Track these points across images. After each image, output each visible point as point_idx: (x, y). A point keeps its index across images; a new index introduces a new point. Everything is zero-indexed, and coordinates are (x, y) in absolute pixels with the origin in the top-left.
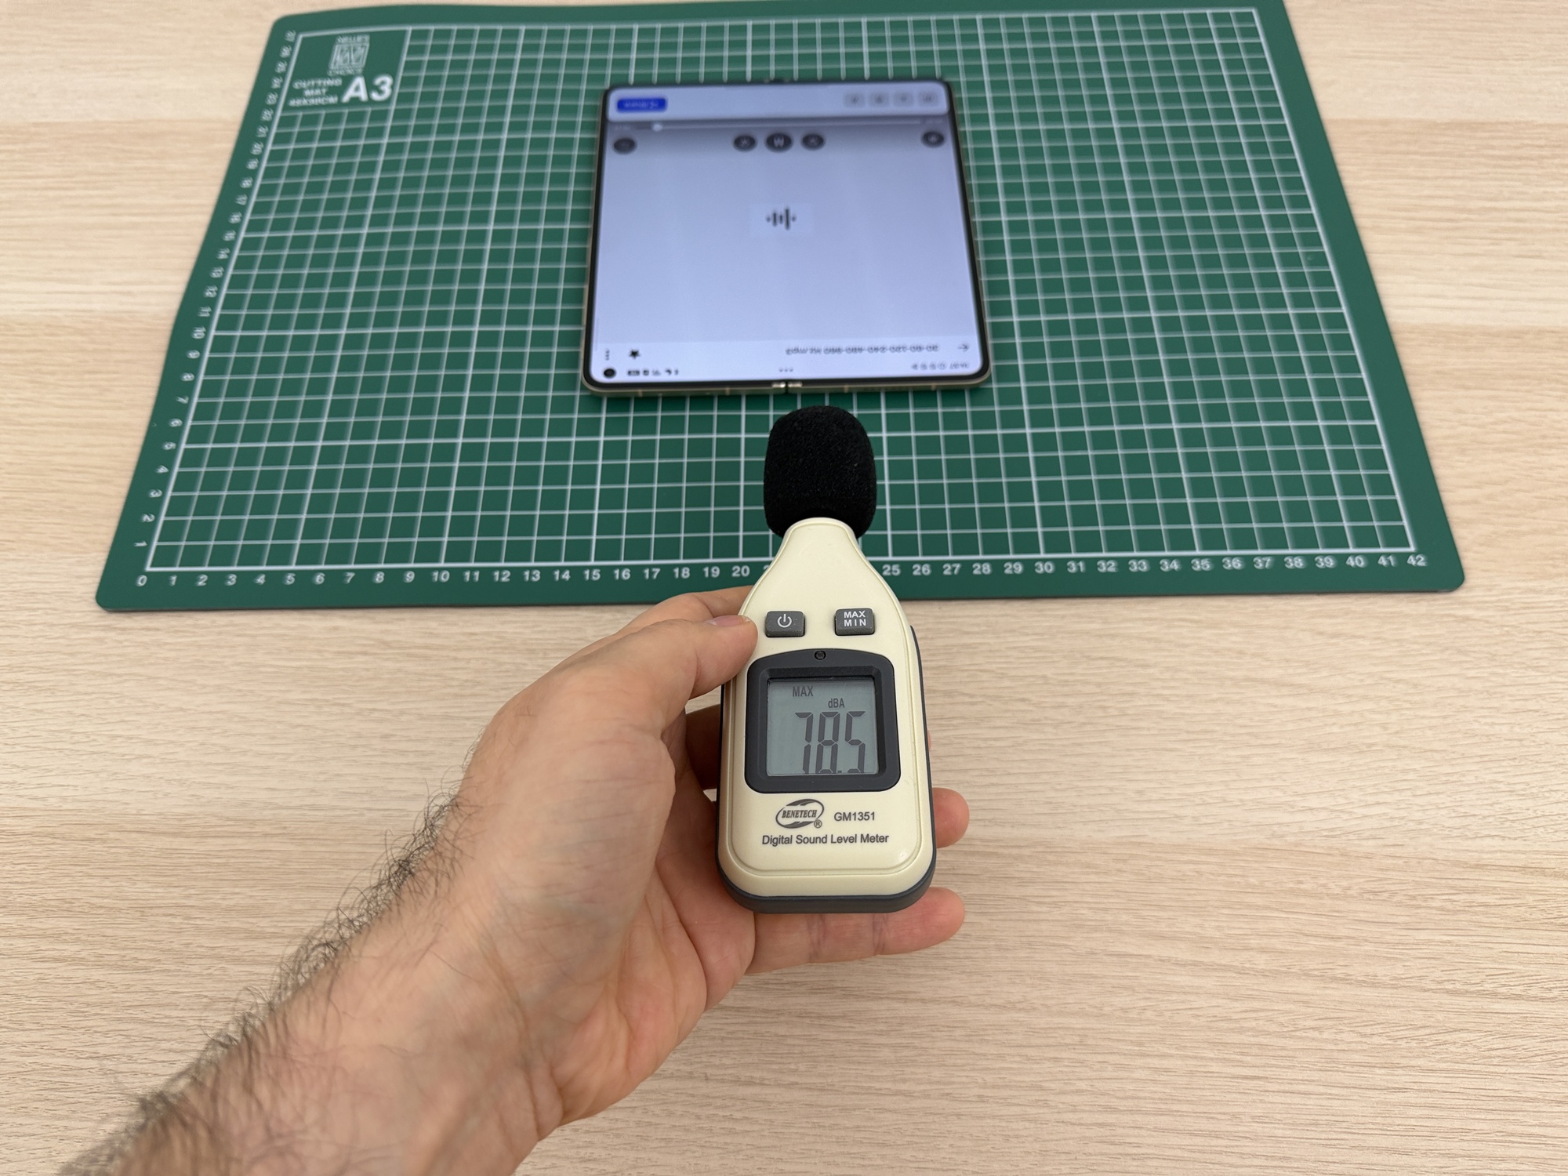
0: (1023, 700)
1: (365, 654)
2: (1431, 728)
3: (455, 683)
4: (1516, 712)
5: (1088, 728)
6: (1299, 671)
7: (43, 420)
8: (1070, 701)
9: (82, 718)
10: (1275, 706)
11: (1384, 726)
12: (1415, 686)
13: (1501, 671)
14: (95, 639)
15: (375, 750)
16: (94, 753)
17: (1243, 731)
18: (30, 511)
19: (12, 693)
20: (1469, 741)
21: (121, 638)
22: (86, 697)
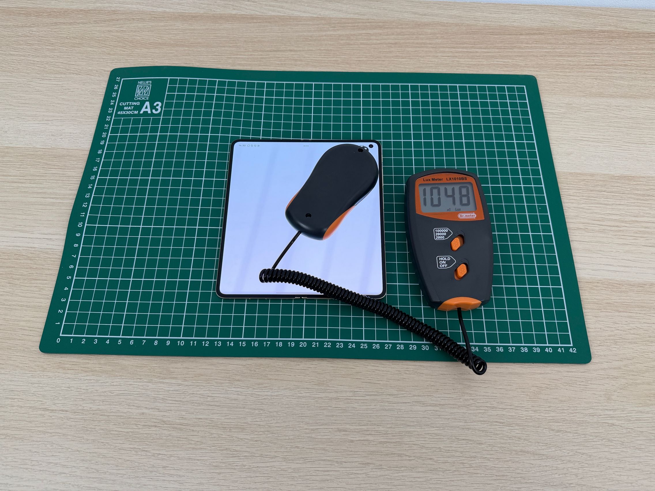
0: (431, 459)
1: (155, 426)
2: (595, 476)
3: (193, 442)
4: (630, 470)
5: (456, 473)
6: (543, 448)
7: (14, 303)
8: (450, 460)
9: (35, 453)
10: (533, 464)
11: (576, 475)
12: (590, 456)
13: (626, 450)
14: (41, 415)
15: (160, 473)
16: (41, 471)
17: (519, 476)
18: (10, 349)
19: (5, 440)
20: (611, 483)
21: (51, 414)
22: (36, 443)
